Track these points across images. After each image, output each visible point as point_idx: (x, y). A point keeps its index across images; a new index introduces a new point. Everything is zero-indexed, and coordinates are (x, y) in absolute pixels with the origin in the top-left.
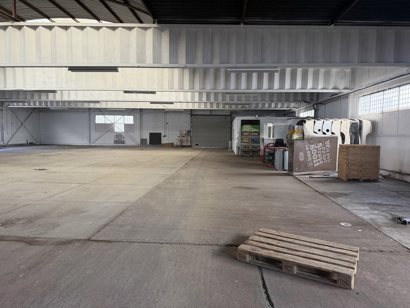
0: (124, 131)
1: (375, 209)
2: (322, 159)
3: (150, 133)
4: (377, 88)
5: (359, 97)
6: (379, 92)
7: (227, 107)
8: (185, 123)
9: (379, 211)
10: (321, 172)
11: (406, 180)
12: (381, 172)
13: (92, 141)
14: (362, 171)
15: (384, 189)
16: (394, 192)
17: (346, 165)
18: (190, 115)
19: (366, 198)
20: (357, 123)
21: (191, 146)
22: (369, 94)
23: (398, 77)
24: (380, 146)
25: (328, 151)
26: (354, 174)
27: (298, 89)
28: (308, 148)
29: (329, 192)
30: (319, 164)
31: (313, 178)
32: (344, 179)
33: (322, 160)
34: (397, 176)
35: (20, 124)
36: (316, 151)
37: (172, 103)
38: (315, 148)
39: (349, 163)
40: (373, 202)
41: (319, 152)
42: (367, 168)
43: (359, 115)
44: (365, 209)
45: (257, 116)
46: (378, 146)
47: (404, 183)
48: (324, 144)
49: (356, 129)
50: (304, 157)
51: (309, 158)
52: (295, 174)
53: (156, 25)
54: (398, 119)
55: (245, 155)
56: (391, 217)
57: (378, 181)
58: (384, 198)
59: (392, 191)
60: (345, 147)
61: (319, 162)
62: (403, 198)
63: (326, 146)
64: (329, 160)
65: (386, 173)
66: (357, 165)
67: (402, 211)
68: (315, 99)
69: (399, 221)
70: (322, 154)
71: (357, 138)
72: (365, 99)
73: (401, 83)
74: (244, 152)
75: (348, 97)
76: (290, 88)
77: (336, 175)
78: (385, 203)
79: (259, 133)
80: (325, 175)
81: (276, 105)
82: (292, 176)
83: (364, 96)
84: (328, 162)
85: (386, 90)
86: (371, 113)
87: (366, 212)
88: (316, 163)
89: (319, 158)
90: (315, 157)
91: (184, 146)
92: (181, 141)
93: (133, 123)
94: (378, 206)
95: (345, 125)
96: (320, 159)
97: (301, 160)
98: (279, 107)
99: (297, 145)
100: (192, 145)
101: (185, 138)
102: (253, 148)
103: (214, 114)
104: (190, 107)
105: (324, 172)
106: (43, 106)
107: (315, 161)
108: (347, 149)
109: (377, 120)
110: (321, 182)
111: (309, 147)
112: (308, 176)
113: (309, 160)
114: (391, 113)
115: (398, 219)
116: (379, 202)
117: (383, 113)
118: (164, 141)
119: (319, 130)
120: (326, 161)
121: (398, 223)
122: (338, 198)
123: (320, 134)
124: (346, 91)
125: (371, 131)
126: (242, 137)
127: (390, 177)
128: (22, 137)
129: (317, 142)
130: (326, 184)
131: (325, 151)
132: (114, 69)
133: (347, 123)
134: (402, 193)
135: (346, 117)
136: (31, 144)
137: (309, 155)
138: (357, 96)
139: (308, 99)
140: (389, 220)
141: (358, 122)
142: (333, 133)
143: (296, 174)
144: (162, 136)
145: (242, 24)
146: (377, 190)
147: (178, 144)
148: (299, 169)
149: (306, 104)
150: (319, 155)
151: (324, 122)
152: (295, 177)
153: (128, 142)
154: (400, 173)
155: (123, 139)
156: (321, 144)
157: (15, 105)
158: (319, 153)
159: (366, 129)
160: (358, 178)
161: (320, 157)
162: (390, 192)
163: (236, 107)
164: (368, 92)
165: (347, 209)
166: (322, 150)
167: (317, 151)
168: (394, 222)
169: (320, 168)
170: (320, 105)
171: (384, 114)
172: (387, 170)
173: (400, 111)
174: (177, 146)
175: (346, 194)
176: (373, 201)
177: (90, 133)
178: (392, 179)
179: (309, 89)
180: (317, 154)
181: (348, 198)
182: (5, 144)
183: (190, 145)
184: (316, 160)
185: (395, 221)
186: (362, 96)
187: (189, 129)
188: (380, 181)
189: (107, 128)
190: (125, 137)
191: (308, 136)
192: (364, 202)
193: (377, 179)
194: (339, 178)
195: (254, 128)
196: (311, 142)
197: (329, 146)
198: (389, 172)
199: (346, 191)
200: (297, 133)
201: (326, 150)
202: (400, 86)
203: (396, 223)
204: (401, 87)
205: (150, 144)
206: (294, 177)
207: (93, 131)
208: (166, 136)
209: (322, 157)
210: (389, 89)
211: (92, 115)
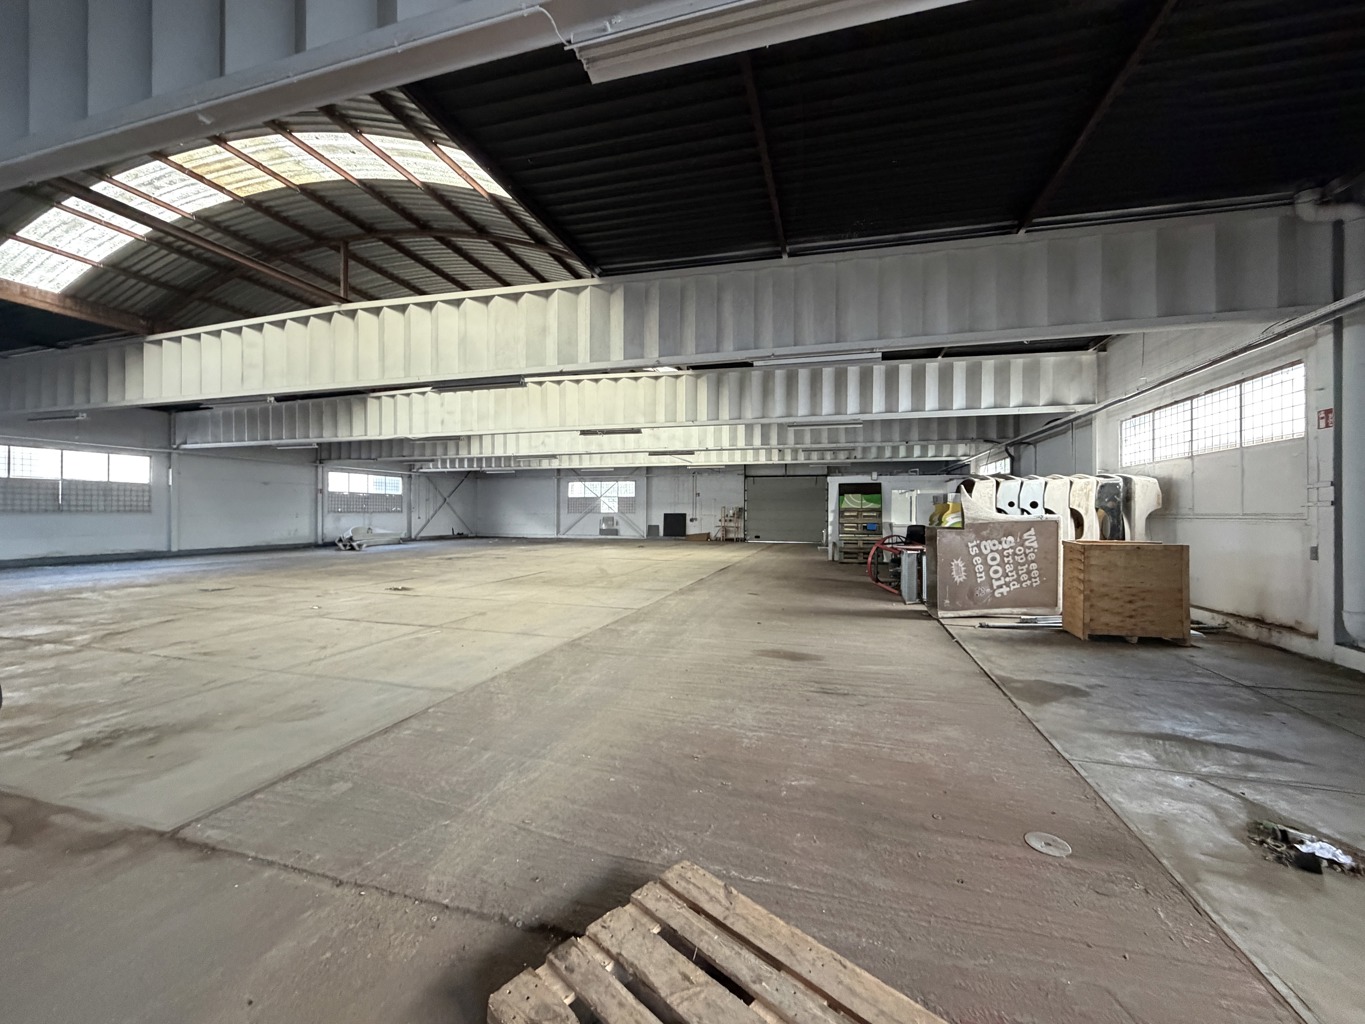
0: (616, 511)
1: (1173, 765)
2: (1015, 576)
3: (666, 515)
4: (1172, 395)
5: (1122, 422)
6: (1176, 402)
7: (815, 457)
8: (734, 493)
9: (1190, 780)
10: (1016, 610)
11: (1282, 645)
12: (1195, 614)
13: (562, 529)
14: (1133, 613)
15: (1209, 677)
16: (1247, 691)
17: (1082, 596)
18: (742, 478)
19: (1144, 709)
20: (1118, 484)
21: (744, 540)
22: (1149, 412)
23: (1235, 354)
24: (1188, 546)
25: (1032, 556)
26: (1109, 623)
27: (959, 407)
28: (975, 548)
29: (1021, 678)
30: (1008, 589)
31: (988, 627)
32: (1080, 635)
33: (1018, 580)
34: (1251, 631)
35: (442, 501)
36: (998, 557)
37: (691, 453)
38: (994, 548)
39: (1092, 591)
40: (1170, 732)
41: (1006, 560)
42: (1150, 606)
43: (1124, 465)
44: (1137, 763)
45: (875, 475)
46: (1182, 546)
47: (1277, 654)
48: (1021, 538)
49: (1116, 503)
50: (965, 571)
51: (978, 575)
52: (941, 614)
53: (596, 281)
54: (1243, 471)
55: (846, 560)
56: (1242, 817)
57: (1187, 644)
58: (1210, 714)
59: (1237, 685)
60: (1079, 547)
61: (1007, 584)
62: (1283, 716)
63: (1027, 544)
64: (1037, 579)
65: (1213, 618)
66: (1117, 599)
67: (1288, 785)
68: (1010, 432)
69: (1284, 848)
70: (1017, 565)
71: (1119, 522)
72: (1138, 423)
73: (1245, 372)
74: (846, 553)
75: (1091, 424)
76: (937, 408)
77: (1056, 620)
78: (1212, 737)
79: (879, 512)
80: (1024, 621)
81: (924, 449)
82: (935, 619)
83: (1134, 416)
84: (1034, 585)
85: (1198, 396)
86: (1156, 460)
87: (1140, 777)
88: (1001, 587)
89: (1008, 576)
90: (996, 572)
91: (731, 540)
92: (726, 530)
93: (633, 495)
94: (1187, 752)
95: (1082, 490)
96: (1011, 579)
97: (958, 579)
98: (931, 455)
99: (944, 540)
100: (748, 538)
101: (732, 524)
102: (866, 546)
103: (792, 473)
104: (738, 459)
105: (1024, 610)
106: (475, 468)
107: (996, 584)
108: (1083, 553)
109: (1174, 477)
110: (1011, 641)
111: (978, 546)
112: (976, 622)
113: (979, 580)
114: (1217, 457)
115: (1275, 838)
116: (1188, 730)
117: (1191, 457)
118: (692, 529)
119: (1011, 504)
120: (1029, 582)
121: (1279, 859)
122: (1047, 707)
123: (1014, 515)
124: (1082, 409)
125: (1158, 504)
126: (842, 520)
127: (1228, 630)
128: (444, 524)
129: (1002, 534)
130: (1019, 648)
131: (1023, 556)
132: (515, 381)
133: (1088, 484)
134: (1273, 693)
135: (1088, 470)
136: (461, 536)
137: (980, 567)
138: (1117, 417)
139: (993, 435)
140: (1234, 832)
141: (1121, 482)
142: (1048, 511)
143: (945, 616)
144: (688, 518)
145: (785, 257)
146: (1185, 680)
147: (720, 535)
148: (953, 600)
149: (989, 445)
150: (1009, 568)
151: (1022, 483)
152: (942, 624)
153: (625, 532)
154: (1259, 621)
155: (615, 527)
156: (1010, 538)
157: (430, 468)
158: (1008, 563)
159: (1145, 498)
160: (1123, 633)
161: (1011, 572)
162: (1232, 691)
163: (833, 456)
164: (1144, 405)
165: (1067, 756)
166: (1015, 554)
167: (1002, 557)
168: (1259, 852)
169: (1013, 601)
170: (1022, 446)
171: (1196, 459)
172: (1217, 609)
173: (1247, 447)
174: (716, 540)
175: (1075, 692)
176: (1167, 726)
177: (558, 514)
178: (1232, 639)
179: (987, 406)
180: (1002, 564)
181: (1079, 707)
182: (413, 537)
183: (743, 536)
184: (999, 579)
185: (1262, 842)
186: (1130, 416)
187: (741, 505)
188: (1195, 644)
189: (588, 505)
190: (620, 522)
191: (974, 519)
192: (1134, 729)
193: (1184, 640)
194: (1066, 632)
195: (869, 501)
196: (984, 533)
197: (1035, 545)
198: (1222, 617)
199: (1078, 678)
200: (953, 512)
201: (1026, 555)
202: (1244, 380)
203: (1270, 857)
204: (1247, 386)
205: (665, 535)
206: (939, 621)
207: (564, 511)
208: (696, 519)
209: (1017, 573)
210: (1207, 393)
211: (562, 483)
